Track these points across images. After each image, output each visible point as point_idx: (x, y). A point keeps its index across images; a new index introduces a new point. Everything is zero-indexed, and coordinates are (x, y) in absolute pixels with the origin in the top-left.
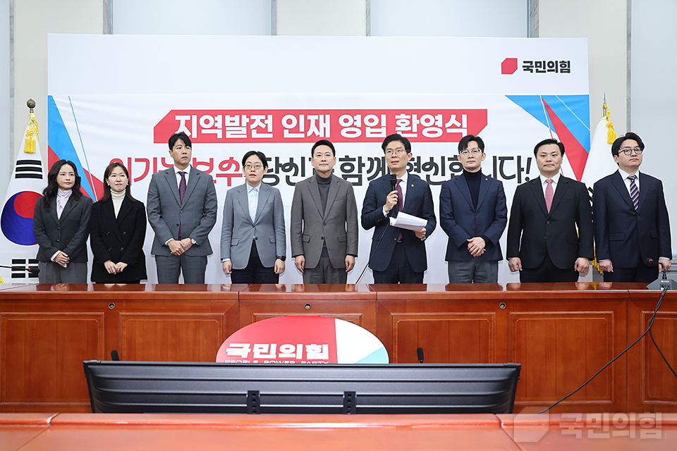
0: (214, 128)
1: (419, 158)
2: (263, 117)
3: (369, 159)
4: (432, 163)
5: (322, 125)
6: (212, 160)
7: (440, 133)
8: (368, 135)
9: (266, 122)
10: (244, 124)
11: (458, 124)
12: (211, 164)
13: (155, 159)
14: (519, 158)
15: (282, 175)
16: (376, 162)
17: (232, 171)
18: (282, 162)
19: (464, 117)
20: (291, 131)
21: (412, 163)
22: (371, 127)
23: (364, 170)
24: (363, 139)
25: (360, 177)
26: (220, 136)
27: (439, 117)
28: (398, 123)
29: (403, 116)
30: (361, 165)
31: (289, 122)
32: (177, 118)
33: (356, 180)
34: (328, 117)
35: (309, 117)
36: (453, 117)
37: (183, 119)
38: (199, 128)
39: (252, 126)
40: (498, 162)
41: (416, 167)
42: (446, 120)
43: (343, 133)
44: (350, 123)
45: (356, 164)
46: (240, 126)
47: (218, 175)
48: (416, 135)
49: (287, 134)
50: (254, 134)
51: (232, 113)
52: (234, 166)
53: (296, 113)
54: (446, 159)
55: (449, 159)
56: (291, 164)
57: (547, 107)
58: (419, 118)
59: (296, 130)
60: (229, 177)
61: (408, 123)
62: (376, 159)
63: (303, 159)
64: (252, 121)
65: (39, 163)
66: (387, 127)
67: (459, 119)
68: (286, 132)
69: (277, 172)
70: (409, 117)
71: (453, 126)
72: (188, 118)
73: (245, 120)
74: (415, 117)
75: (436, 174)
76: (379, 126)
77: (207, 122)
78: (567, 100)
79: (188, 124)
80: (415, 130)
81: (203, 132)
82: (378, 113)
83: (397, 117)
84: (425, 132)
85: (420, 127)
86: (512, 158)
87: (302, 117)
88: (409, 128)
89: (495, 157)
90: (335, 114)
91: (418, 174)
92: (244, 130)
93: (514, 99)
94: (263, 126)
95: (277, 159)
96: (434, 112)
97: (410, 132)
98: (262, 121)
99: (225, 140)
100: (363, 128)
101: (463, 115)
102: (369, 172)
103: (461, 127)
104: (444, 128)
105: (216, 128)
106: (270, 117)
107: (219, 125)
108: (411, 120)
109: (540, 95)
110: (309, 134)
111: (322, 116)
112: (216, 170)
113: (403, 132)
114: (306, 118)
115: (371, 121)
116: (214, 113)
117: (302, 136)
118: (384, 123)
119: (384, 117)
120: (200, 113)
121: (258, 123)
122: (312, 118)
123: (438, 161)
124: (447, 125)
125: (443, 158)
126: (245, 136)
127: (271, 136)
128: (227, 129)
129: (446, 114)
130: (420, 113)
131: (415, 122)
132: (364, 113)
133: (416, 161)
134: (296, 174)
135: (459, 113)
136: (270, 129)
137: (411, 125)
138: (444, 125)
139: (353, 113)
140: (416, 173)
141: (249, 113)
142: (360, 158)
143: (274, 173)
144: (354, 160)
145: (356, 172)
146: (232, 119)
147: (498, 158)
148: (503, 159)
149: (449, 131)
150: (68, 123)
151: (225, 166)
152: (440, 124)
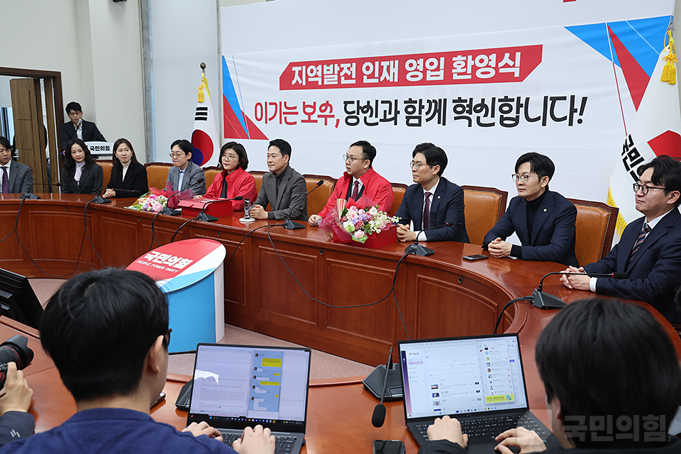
0: (316, 76)
1: (471, 99)
2: (349, 65)
3: (428, 101)
4: (483, 105)
5: (392, 70)
6: (315, 103)
7: (493, 73)
8: (428, 78)
9: (351, 69)
10: (336, 72)
11: (511, 63)
12: (314, 107)
13: (281, 103)
14: (573, 97)
15: (361, 116)
16: (433, 104)
17: (327, 113)
18: (362, 105)
19: (518, 55)
20: (369, 77)
21: (465, 104)
22: (431, 71)
23: (424, 111)
24: (424, 82)
25: (420, 118)
26: (320, 83)
27: (493, 57)
28: (455, 65)
29: (459, 57)
30: (421, 107)
31: (368, 68)
32: (294, 69)
33: (416, 121)
34: (397, 62)
35: (383, 63)
36: (507, 55)
37: (296, 69)
38: (307, 77)
39: (342, 74)
40: (549, 103)
41: (467, 109)
42: (499, 59)
43: (408, 77)
44: (414, 68)
45: (417, 106)
46: (334, 74)
47: (319, 116)
48: (470, 77)
49: (366, 80)
50: (343, 81)
51: (328, 63)
52: (329, 108)
53: (373, 60)
54: (497, 100)
55: (500, 100)
56: (368, 106)
57: (613, 36)
58: (473, 59)
59: (371, 76)
60: (326, 117)
61: (464, 64)
62: (434, 101)
63: (377, 101)
64: (342, 69)
65: (206, 109)
66: (444, 69)
67: (513, 58)
68: (365, 77)
69: (358, 114)
70: (465, 58)
71: (507, 66)
72: (300, 68)
73: (337, 68)
74: (470, 57)
75: (486, 115)
76: (438, 69)
77: (312, 71)
78: (639, 26)
79: (300, 73)
80: (469, 71)
81: (310, 80)
82: (437, 56)
83: (454, 59)
84: (478, 74)
85: (475, 68)
86: (564, 98)
87: (377, 63)
88: (464, 70)
89: (546, 98)
90: (402, 59)
91: (469, 116)
92: (336, 77)
93: (574, 30)
94: (349, 73)
95: (358, 102)
96: (488, 52)
97: (465, 73)
98: (349, 69)
99: (324, 87)
100: (425, 71)
101: (517, 53)
102: (427, 113)
103: (514, 66)
104: (496, 69)
105: (318, 76)
106: (354, 64)
107: (320, 74)
108: (466, 62)
109: (606, 22)
110: (382, 79)
111: (392, 62)
112: (318, 112)
113: (459, 74)
114: (380, 64)
115: (432, 64)
116: (316, 63)
117: (377, 81)
118: (442, 66)
119: (442, 59)
120: (307, 64)
121: (346, 71)
122: (385, 64)
123: (488, 103)
124: (500, 65)
125: (494, 99)
126: (337, 83)
127: (354, 82)
128: (325, 76)
129: (500, 53)
130: (475, 53)
131: (470, 63)
132: (426, 56)
133: (468, 103)
134: (371, 116)
135: (512, 51)
136: (354, 76)
137: (466, 67)
138: (497, 64)
139: (416, 57)
140: (467, 115)
141: (339, 62)
142: (421, 100)
143: (355, 114)
144: (416, 102)
145: (416, 114)
146: (328, 68)
147: (549, 98)
148: (554, 99)
149: (501, 71)
150: (233, 76)
151: (323, 108)
152: (493, 64)
